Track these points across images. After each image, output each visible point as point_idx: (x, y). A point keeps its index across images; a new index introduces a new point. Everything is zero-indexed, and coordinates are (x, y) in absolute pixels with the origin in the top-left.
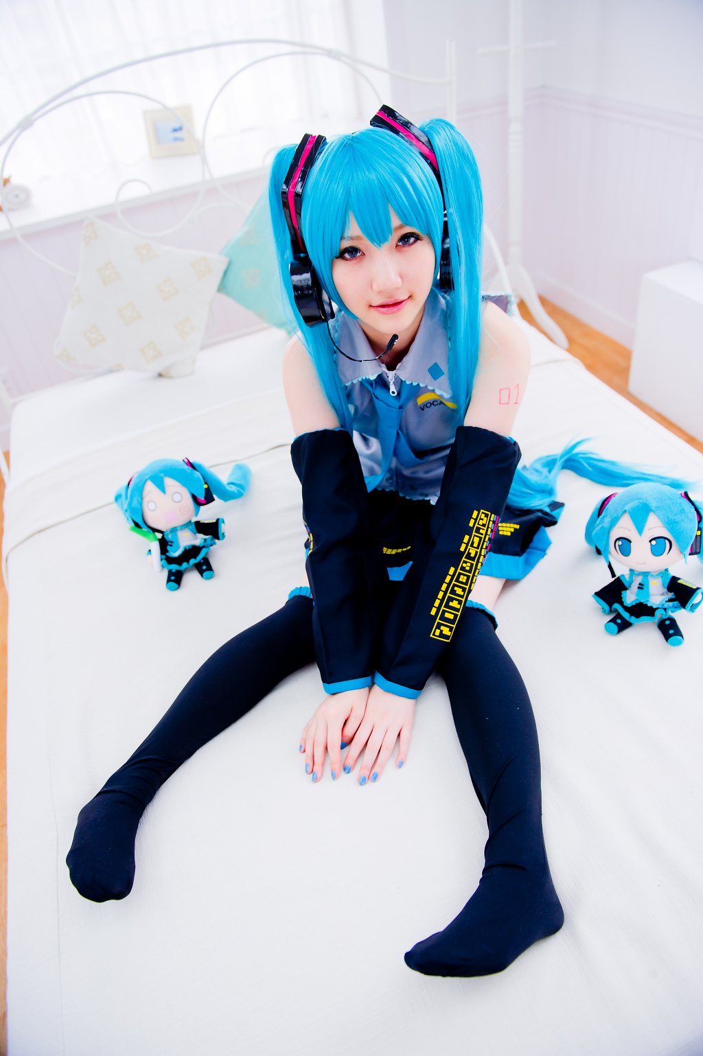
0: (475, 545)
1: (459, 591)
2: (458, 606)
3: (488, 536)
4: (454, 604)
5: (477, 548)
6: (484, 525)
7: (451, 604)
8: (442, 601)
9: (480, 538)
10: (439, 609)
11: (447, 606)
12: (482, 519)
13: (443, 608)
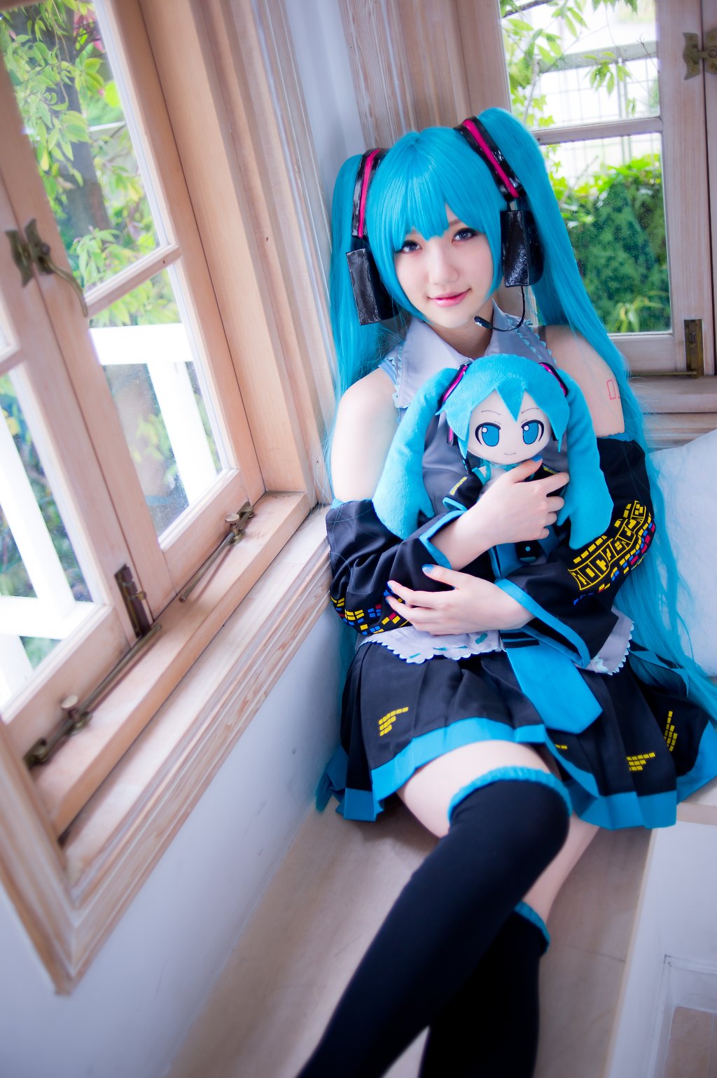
0: (631, 526)
1: (609, 554)
2: (604, 569)
3: (647, 525)
4: (602, 564)
5: (632, 530)
6: (641, 515)
7: (598, 562)
8: (591, 554)
9: (638, 523)
10: (583, 561)
11: (593, 562)
12: (638, 510)
13: (588, 562)
